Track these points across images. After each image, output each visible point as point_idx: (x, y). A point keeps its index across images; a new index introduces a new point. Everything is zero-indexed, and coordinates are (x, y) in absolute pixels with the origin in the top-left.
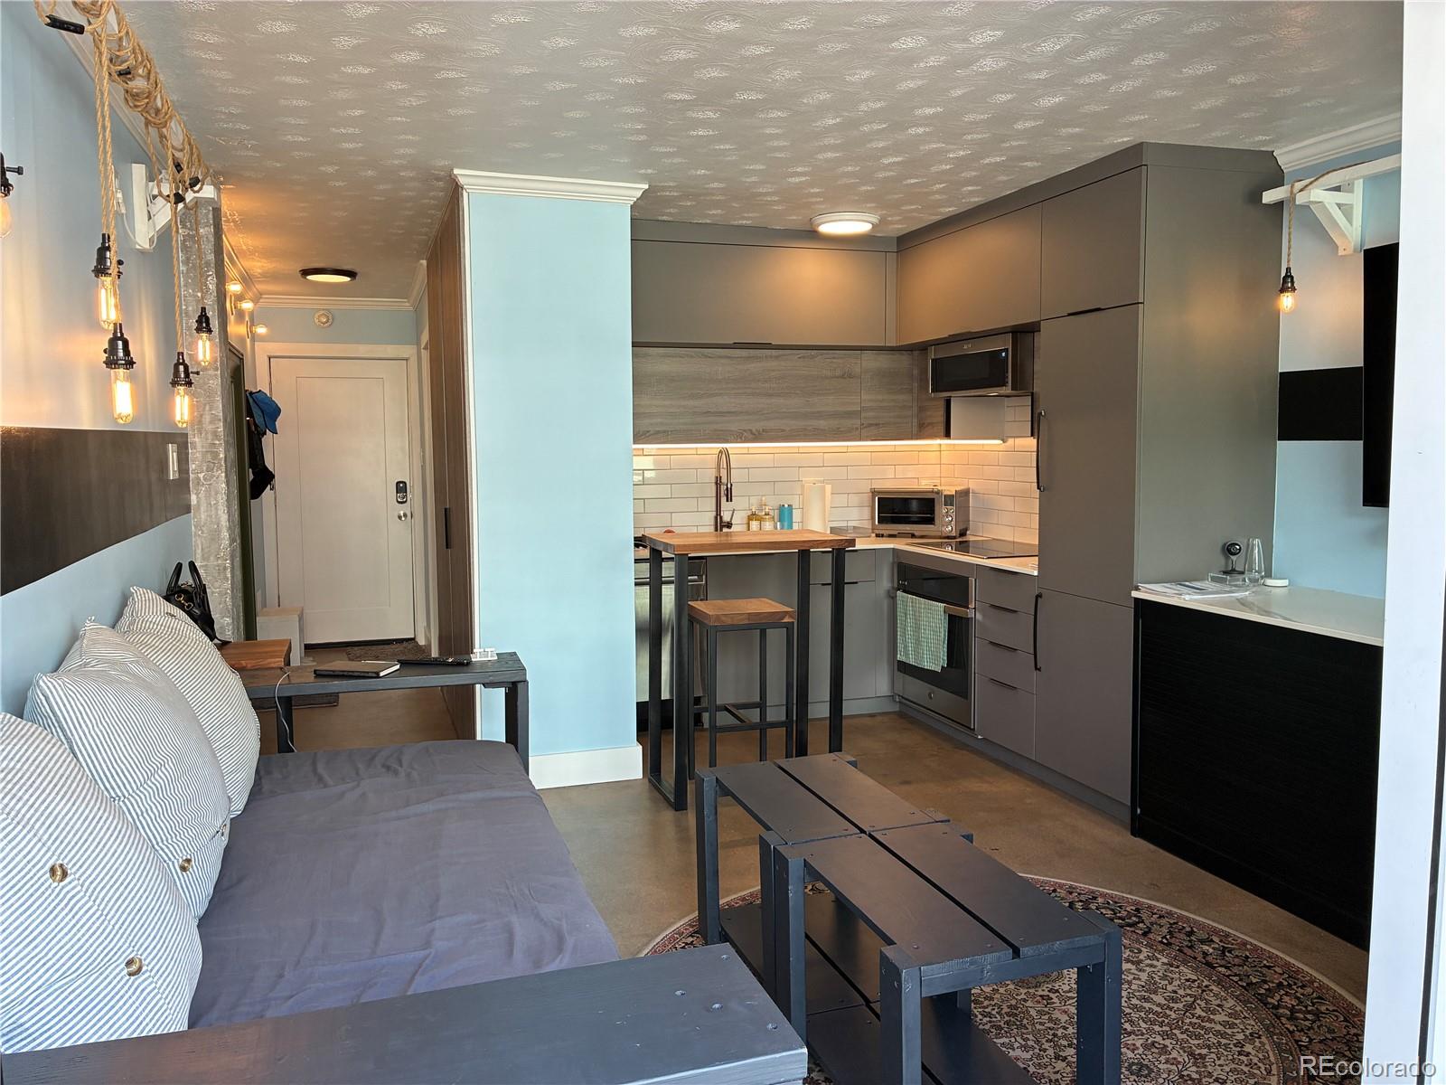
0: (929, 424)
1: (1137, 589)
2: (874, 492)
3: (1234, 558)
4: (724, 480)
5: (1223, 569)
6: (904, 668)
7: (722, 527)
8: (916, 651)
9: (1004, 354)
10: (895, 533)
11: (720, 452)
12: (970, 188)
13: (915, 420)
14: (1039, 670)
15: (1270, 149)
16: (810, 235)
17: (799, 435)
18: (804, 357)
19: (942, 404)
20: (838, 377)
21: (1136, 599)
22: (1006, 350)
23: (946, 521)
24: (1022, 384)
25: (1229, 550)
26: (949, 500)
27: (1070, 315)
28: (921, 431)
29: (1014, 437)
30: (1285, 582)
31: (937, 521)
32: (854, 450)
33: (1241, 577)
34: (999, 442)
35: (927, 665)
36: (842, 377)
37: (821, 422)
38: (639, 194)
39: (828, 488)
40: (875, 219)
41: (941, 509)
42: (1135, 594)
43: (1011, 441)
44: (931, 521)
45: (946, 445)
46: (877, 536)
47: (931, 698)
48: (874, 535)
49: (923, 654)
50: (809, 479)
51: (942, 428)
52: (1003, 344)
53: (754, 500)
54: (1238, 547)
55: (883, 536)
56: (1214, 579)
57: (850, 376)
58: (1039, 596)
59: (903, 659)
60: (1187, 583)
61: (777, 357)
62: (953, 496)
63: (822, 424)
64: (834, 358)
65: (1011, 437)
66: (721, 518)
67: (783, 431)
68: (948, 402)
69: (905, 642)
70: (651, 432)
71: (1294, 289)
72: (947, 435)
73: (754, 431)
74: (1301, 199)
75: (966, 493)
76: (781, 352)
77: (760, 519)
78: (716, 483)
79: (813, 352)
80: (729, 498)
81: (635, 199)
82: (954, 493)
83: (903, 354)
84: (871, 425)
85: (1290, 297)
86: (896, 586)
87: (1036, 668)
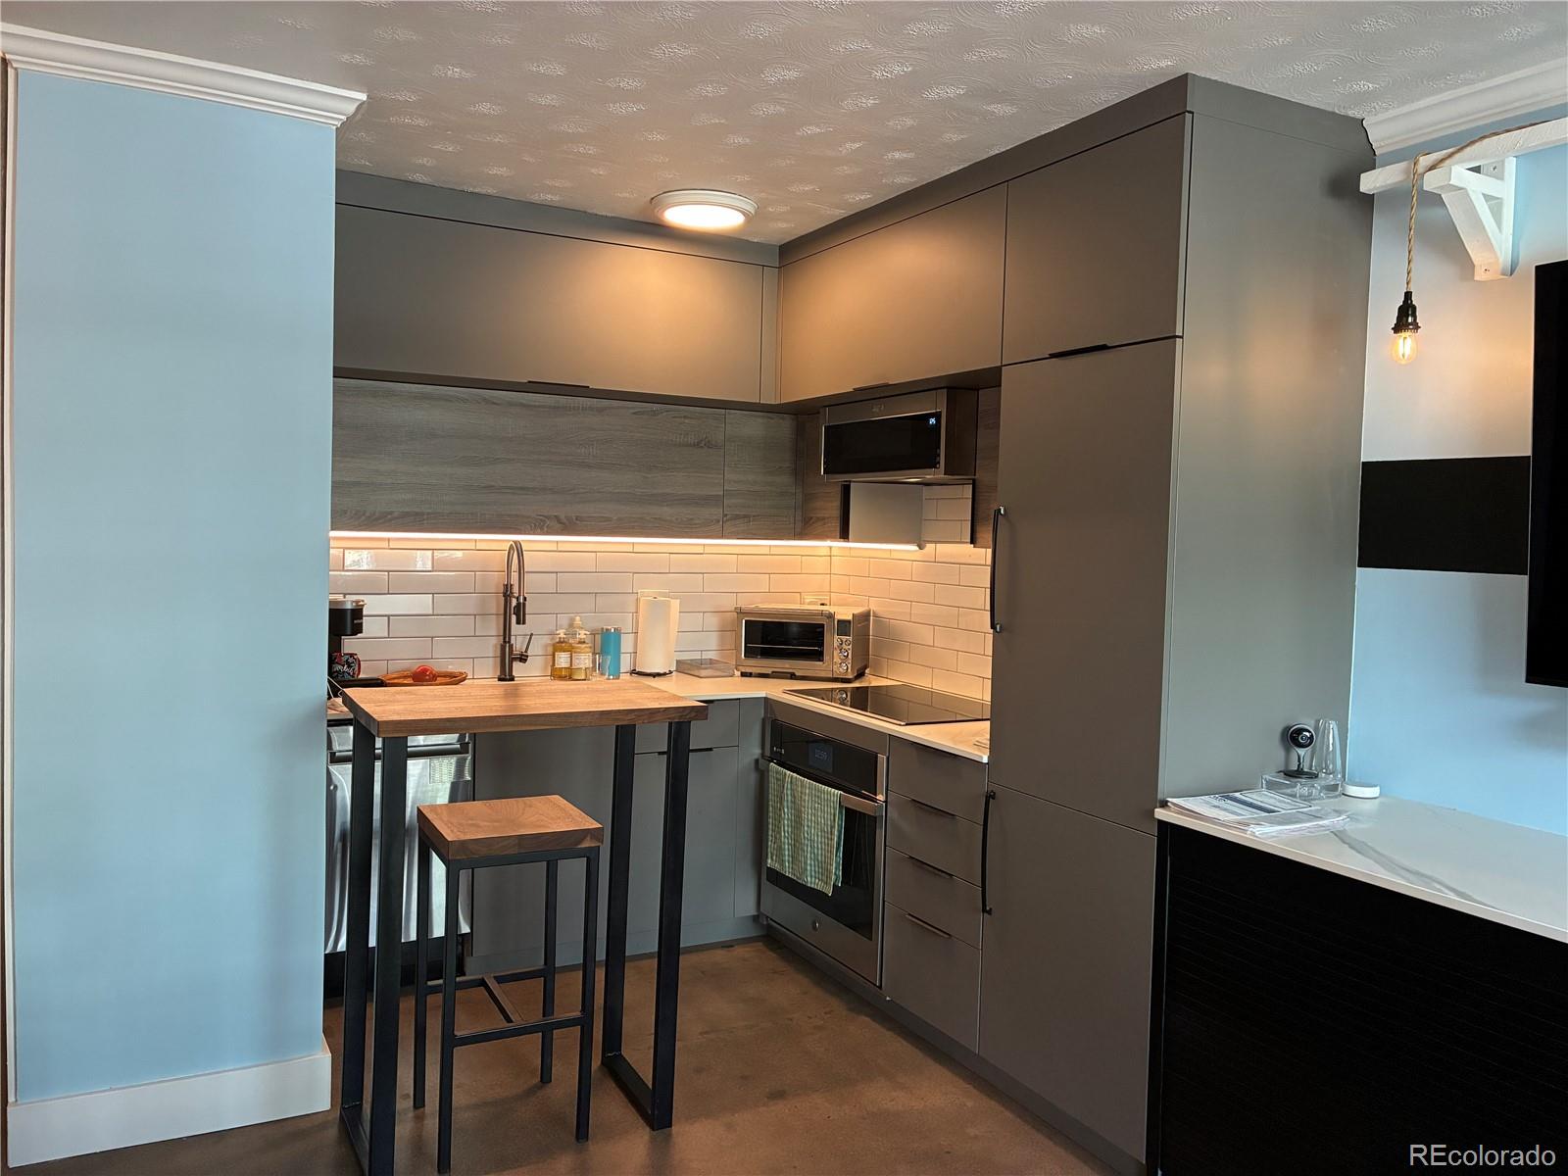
0: (818, 519)
1: (1164, 804)
2: (740, 612)
3: (1301, 752)
4: (516, 590)
5: (1282, 769)
6: (777, 878)
7: (512, 660)
8: (794, 858)
9: (932, 421)
10: (769, 671)
11: (511, 547)
12: (897, 155)
13: (799, 512)
14: (989, 912)
15: (1359, 116)
16: (651, 229)
17: (633, 527)
18: (642, 413)
19: (837, 491)
20: (690, 445)
21: (1160, 822)
22: (937, 416)
23: (838, 656)
24: (962, 466)
25: (1294, 737)
26: (844, 627)
27: (1052, 356)
28: (804, 528)
29: (936, 542)
30: (1374, 792)
31: (826, 657)
32: (715, 550)
33: (1310, 782)
34: (914, 548)
35: (811, 881)
36: (697, 445)
37: (665, 509)
38: (351, 108)
39: (675, 604)
40: (750, 206)
41: (833, 641)
42: (1160, 814)
43: (930, 547)
44: (818, 656)
45: (839, 548)
46: (743, 675)
47: (814, 928)
48: (738, 673)
49: (806, 863)
50: (647, 592)
51: (836, 525)
52: (931, 406)
53: (564, 620)
54: (1308, 734)
55: (750, 675)
56: (1271, 786)
57: (709, 445)
58: (990, 797)
59: (777, 866)
60: (1237, 795)
61: (601, 410)
62: (849, 622)
63: (666, 511)
64: (685, 417)
65: (931, 542)
66: (511, 647)
67: (608, 520)
68: (846, 490)
69: (777, 839)
70: (396, 514)
71: (1417, 327)
72: (844, 535)
73: (562, 517)
74: (1431, 182)
75: (866, 616)
76: (606, 403)
77: (571, 650)
78: (505, 595)
79: (656, 407)
80: (521, 621)
81: (344, 118)
82: (850, 618)
83: (783, 419)
84: (737, 517)
85: (1409, 341)
86: (768, 753)
87: (984, 910)
